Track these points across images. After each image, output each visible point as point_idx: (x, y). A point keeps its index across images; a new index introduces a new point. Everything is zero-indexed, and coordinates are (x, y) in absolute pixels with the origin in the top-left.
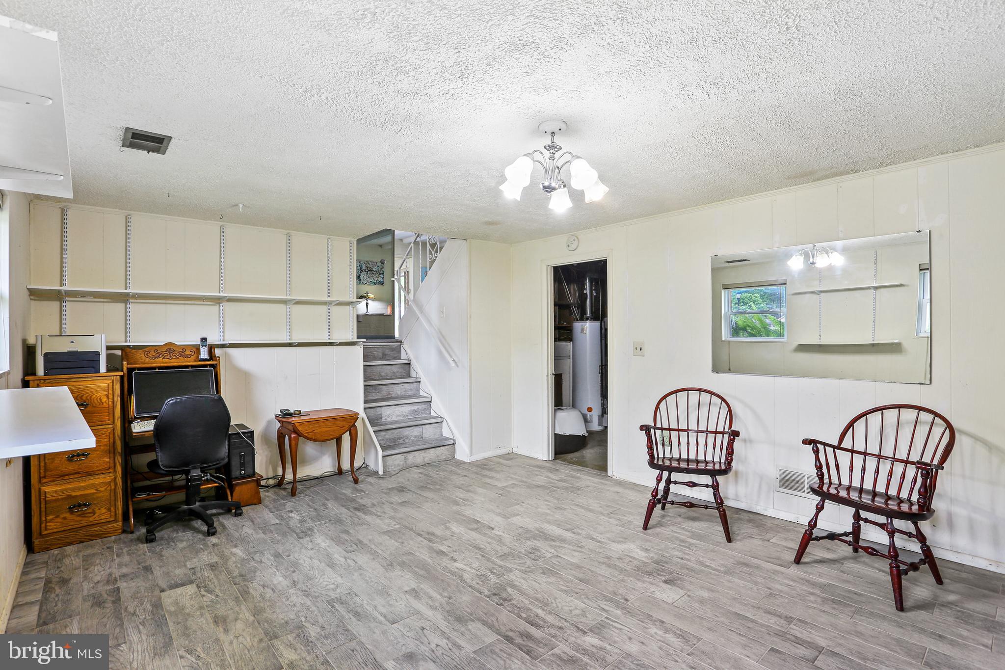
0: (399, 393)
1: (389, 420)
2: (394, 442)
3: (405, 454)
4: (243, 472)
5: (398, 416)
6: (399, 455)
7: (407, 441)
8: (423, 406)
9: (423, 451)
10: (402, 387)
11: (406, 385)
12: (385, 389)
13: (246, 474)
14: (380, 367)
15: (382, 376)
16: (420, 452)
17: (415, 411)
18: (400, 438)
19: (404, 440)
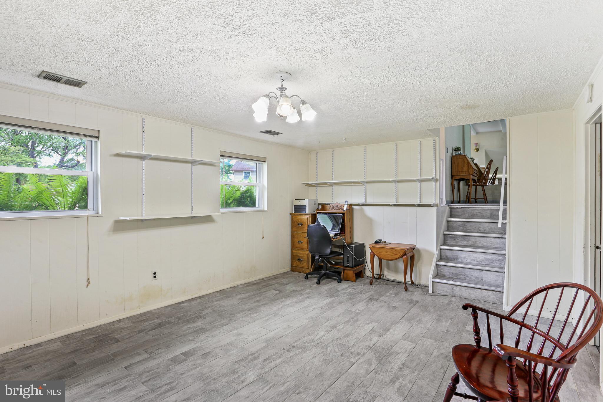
0: (485, 244)
1: (464, 261)
2: (457, 276)
3: (452, 286)
4: (348, 264)
5: (472, 260)
6: (447, 285)
7: (468, 278)
8: (498, 257)
9: (469, 289)
10: (488, 240)
11: (492, 239)
12: (473, 239)
13: (349, 266)
14: (479, 223)
15: (480, 230)
16: (466, 288)
17: (489, 259)
18: (461, 275)
19: (465, 277)
